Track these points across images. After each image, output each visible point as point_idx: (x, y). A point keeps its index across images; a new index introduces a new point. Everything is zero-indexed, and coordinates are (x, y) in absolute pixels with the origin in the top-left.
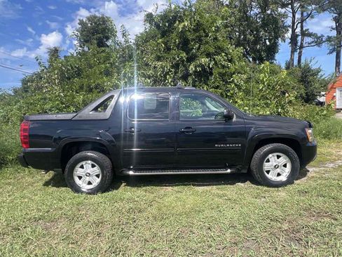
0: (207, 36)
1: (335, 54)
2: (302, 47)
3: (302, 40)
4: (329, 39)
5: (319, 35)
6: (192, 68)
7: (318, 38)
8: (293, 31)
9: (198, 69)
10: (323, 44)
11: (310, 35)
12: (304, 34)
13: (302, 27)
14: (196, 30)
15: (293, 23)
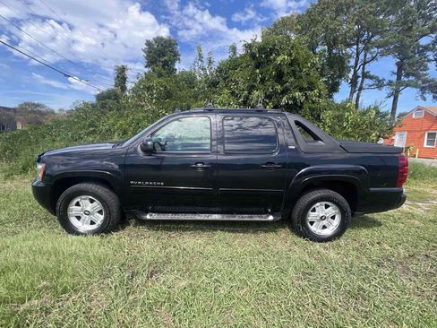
0: (301, 71)
1: (392, 98)
2: (360, 89)
3: (362, 82)
4: (390, 83)
5: (381, 78)
6: (284, 100)
7: (379, 81)
8: (355, 72)
9: (290, 102)
10: (385, 88)
11: (371, 78)
12: (365, 75)
13: (363, 69)
14: (291, 64)
15: (356, 64)
